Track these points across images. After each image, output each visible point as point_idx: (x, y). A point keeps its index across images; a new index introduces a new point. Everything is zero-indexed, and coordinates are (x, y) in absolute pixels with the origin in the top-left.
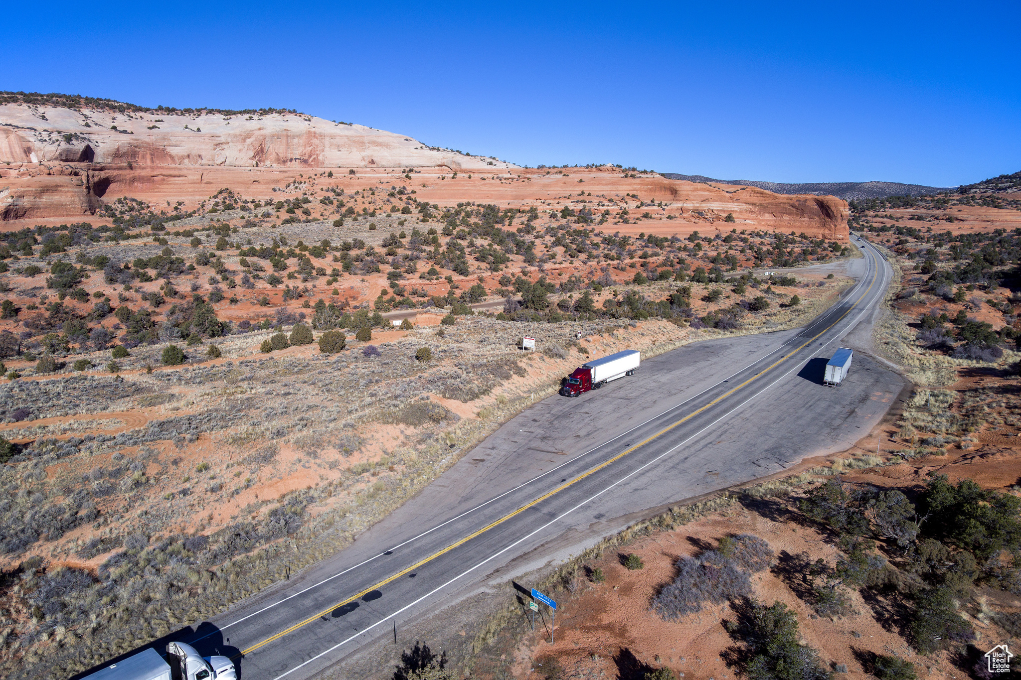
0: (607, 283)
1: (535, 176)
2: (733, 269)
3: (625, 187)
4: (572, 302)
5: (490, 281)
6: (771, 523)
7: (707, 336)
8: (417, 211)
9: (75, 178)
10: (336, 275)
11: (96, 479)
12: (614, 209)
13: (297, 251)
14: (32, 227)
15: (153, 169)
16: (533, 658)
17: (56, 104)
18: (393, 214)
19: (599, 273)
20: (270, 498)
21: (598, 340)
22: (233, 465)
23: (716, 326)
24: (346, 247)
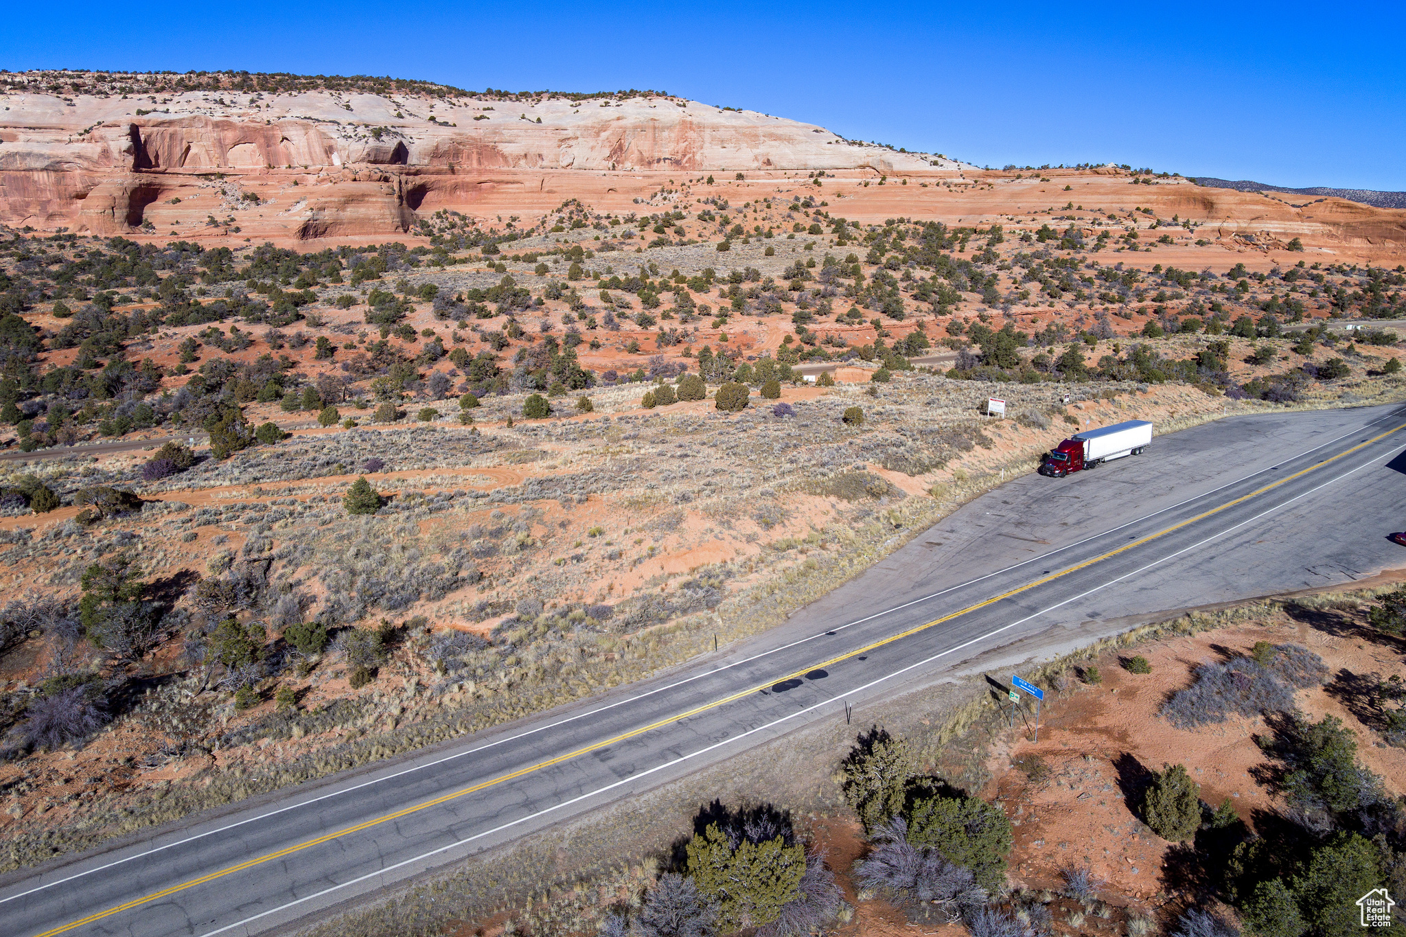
0: (1105, 335)
1: (1000, 181)
2: (1296, 320)
3: (1135, 198)
4: (1054, 359)
5: (934, 329)
6: (1326, 637)
7: (1250, 409)
8: (829, 230)
9: (384, 185)
10: (724, 315)
11: (475, 537)
12: (1116, 229)
13: (673, 283)
14: (334, 248)
15: (480, 172)
16: (1012, 754)
17: (362, 89)
18: (797, 235)
19: (1092, 320)
20: (678, 571)
21: (1092, 408)
22: (632, 531)
23: (1265, 396)
24: (736, 279)
